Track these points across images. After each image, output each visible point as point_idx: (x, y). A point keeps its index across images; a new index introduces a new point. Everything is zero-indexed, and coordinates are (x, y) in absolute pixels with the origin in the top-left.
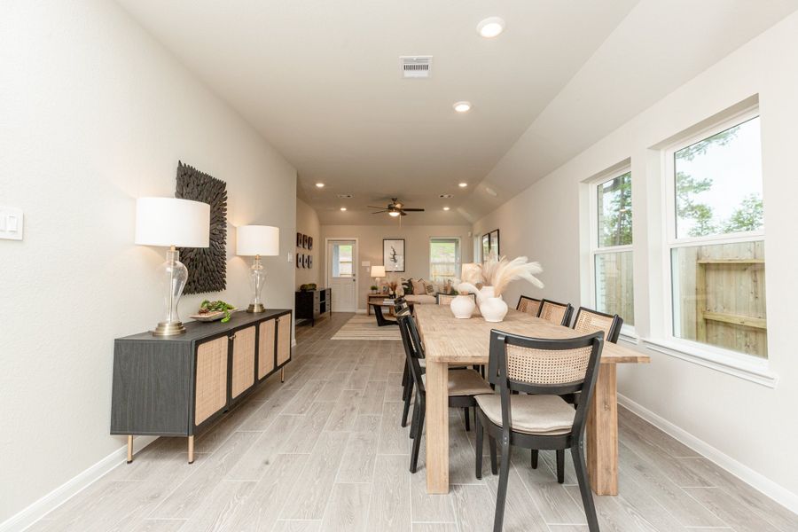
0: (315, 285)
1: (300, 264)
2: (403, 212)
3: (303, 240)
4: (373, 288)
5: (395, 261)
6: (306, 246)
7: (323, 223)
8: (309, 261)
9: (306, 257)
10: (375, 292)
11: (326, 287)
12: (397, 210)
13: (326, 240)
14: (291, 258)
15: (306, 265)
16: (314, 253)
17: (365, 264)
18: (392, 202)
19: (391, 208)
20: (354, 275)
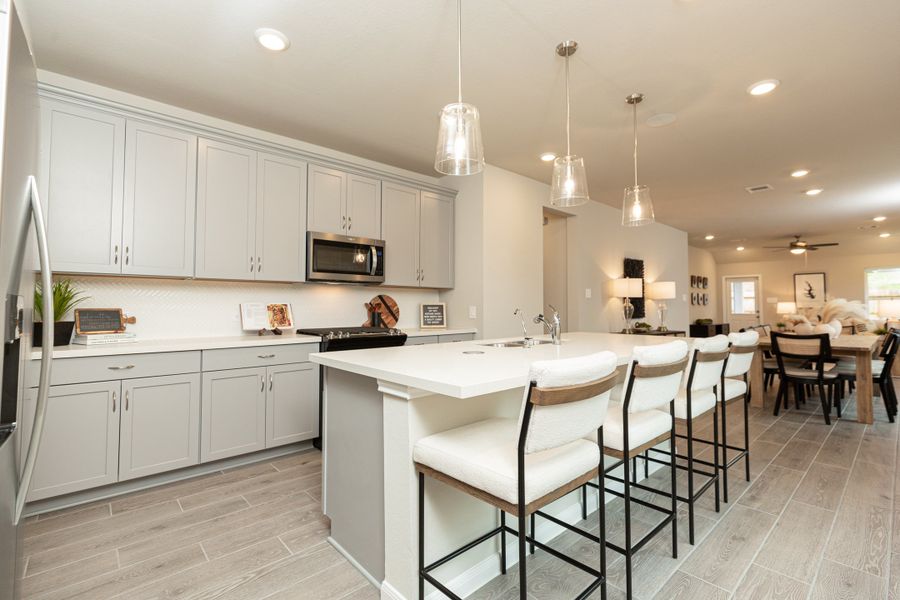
0: (711, 321)
1: (695, 302)
2: (809, 248)
3: (697, 280)
4: (780, 325)
5: (813, 297)
6: (701, 285)
7: (719, 262)
8: (704, 299)
9: (701, 295)
10: (782, 329)
11: (725, 322)
12: (801, 247)
13: (724, 278)
14: (686, 298)
15: (701, 302)
16: (710, 291)
17: (769, 300)
18: (795, 240)
19: (794, 246)
20: (758, 312)
